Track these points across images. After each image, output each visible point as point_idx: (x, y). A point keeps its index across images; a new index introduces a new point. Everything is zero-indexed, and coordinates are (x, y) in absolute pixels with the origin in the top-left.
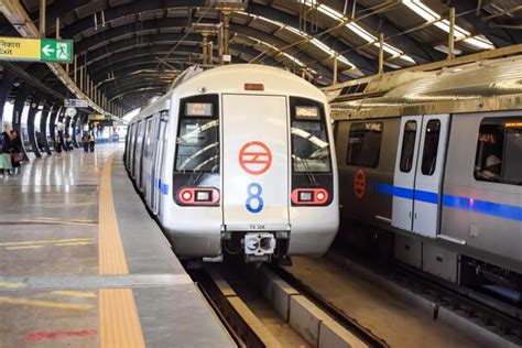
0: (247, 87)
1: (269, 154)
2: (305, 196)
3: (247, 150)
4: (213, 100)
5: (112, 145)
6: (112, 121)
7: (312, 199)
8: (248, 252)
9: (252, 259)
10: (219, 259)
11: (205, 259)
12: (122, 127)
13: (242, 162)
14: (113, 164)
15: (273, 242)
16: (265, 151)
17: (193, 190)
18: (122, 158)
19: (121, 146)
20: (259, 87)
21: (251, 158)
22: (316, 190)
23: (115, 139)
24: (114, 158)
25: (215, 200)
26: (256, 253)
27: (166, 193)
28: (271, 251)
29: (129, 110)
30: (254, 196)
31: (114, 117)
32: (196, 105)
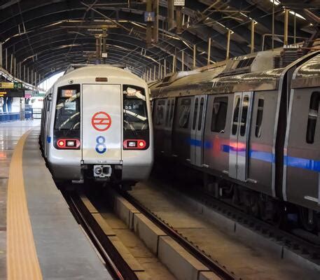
0: (98, 80)
1: (109, 119)
2: (131, 144)
3: (97, 117)
4: (76, 88)
5: (24, 122)
6: (23, 90)
7: (136, 146)
8: (95, 175)
9: (98, 179)
10: (81, 181)
11: (73, 181)
12: (37, 98)
13: (94, 124)
14: (25, 149)
15: (110, 170)
16: (107, 117)
17: (65, 140)
18: (37, 141)
19: (36, 124)
20: (105, 80)
21: (99, 121)
22: (139, 141)
23: (28, 115)
24: (27, 140)
25: (77, 146)
26: (100, 176)
27: (49, 142)
28: (109, 175)
29: (46, 75)
30: (101, 144)
31: (26, 85)
32: (67, 91)
